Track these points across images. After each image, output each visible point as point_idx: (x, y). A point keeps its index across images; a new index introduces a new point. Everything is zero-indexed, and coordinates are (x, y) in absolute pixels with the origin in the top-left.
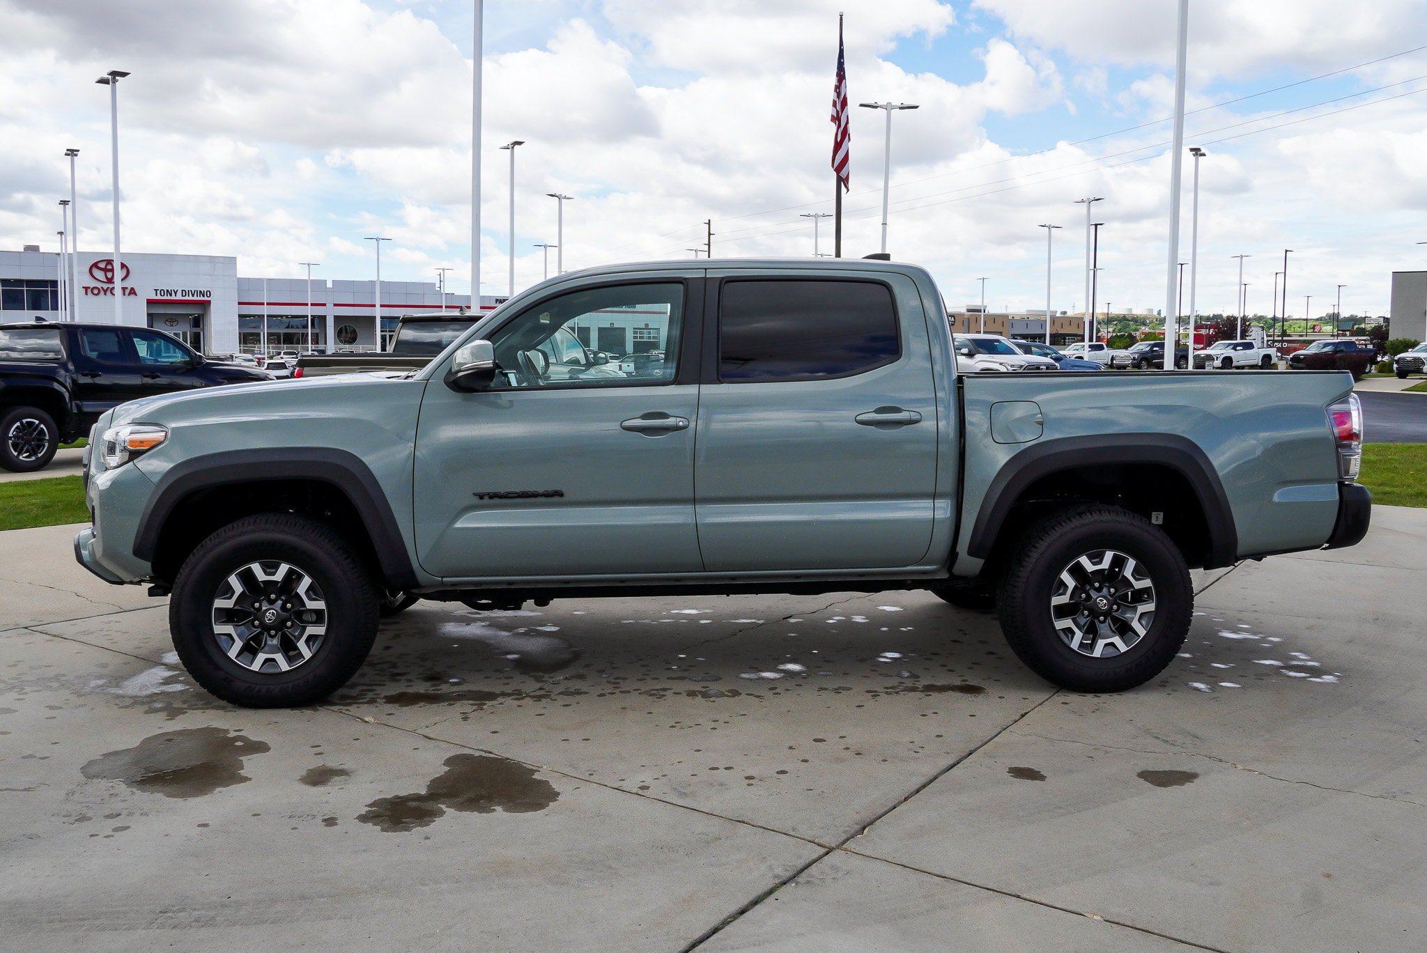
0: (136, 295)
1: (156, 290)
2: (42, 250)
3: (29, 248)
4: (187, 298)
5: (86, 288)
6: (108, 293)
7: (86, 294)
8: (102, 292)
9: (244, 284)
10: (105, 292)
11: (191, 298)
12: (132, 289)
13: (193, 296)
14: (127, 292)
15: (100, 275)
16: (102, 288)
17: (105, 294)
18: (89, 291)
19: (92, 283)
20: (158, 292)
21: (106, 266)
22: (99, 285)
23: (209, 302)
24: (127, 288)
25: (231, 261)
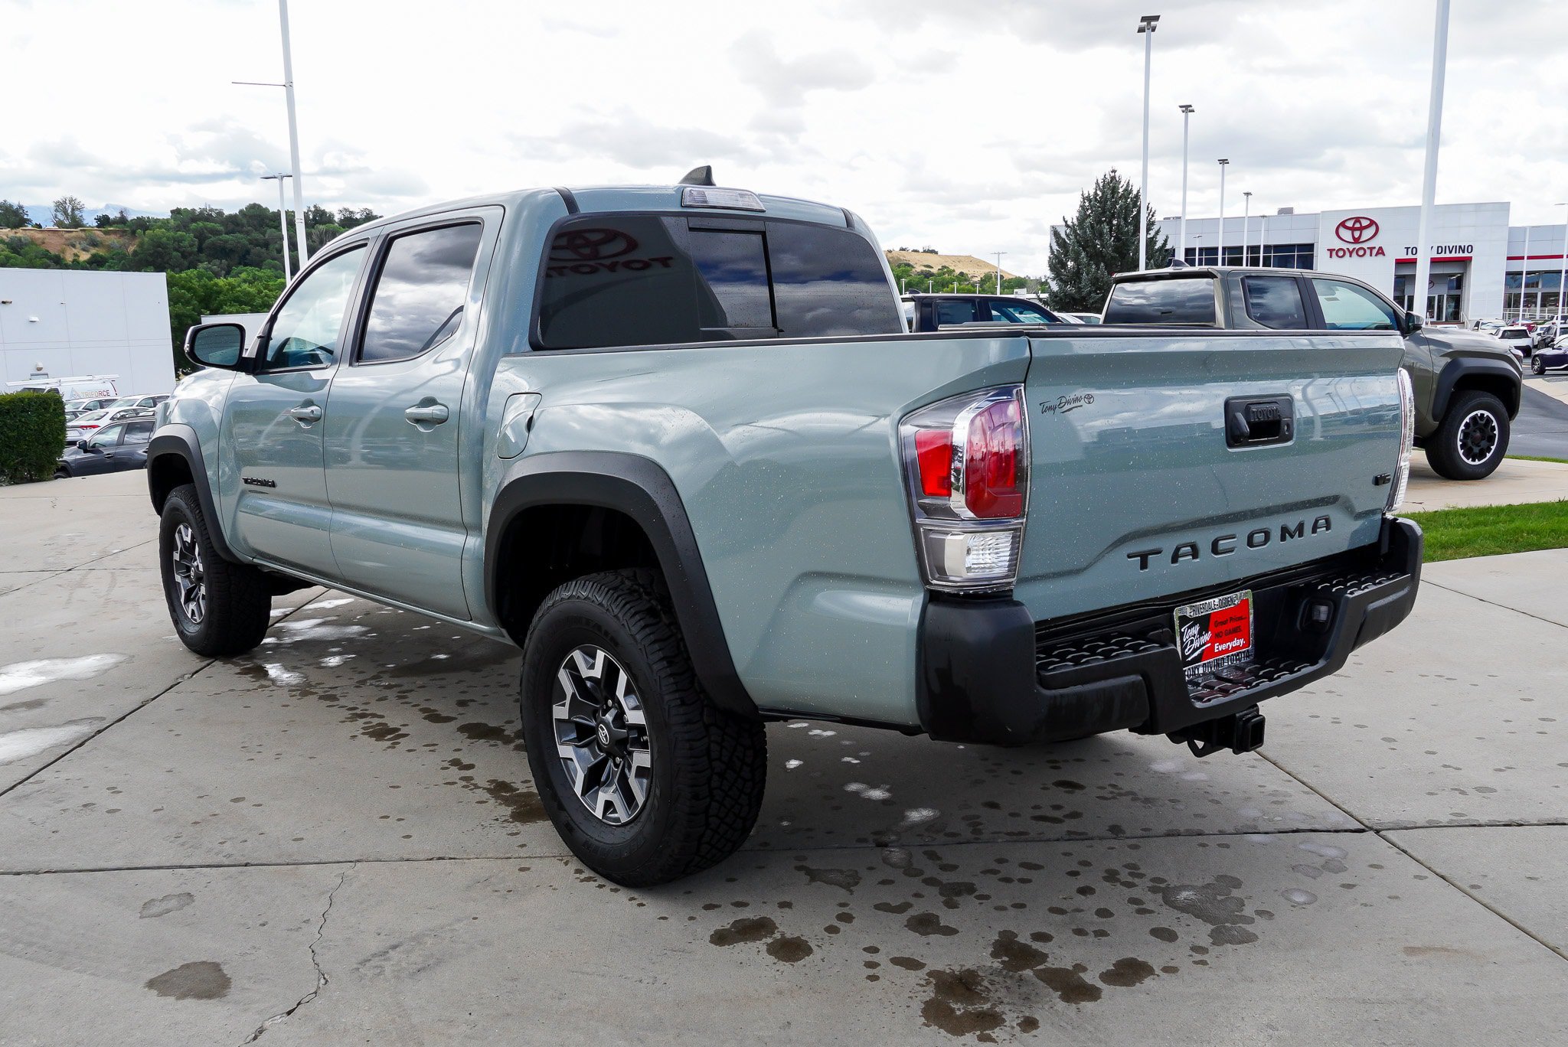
0: (1384, 255)
1: (1408, 248)
2: (1296, 212)
3: (1282, 211)
4: (1443, 255)
5: (1331, 251)
6: (1354, 254)
7: (1331, 256)
8: (1348, 254)
9: (1516, 234)
10: (1351, 253)
11: (1448, 255)
12: (1381, 248)
13: (1451, 252)
14: (1375, 252)
15: (1346, 235)
16: (1348, 249)
17: (1351, 256)
18: (1334, 253)
19: (1338, 244)
20: (1410, 250)
21: (1354, 224)
22: (1345, 246)
23: (1470, 259)
24: (1375, 248)
25: (1505, 207)
